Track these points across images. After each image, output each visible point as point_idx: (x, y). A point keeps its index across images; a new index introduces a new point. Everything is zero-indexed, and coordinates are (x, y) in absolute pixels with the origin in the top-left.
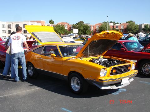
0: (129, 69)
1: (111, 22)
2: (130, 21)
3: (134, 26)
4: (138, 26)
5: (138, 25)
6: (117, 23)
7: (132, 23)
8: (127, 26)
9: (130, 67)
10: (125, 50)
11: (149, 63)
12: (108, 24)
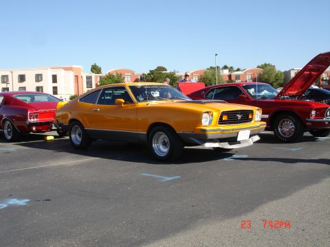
0: (250, 117)
1: (225, 67)
2: (266, 65)
3: (273, 75)
4: (283, 76)
5: (281, 73)
6: (238, 70)
7: (268, 68)
8: (260, 74)
9: (253, 115)
10: (247, 98)
11: (290, 119)
12: (219, 72)
